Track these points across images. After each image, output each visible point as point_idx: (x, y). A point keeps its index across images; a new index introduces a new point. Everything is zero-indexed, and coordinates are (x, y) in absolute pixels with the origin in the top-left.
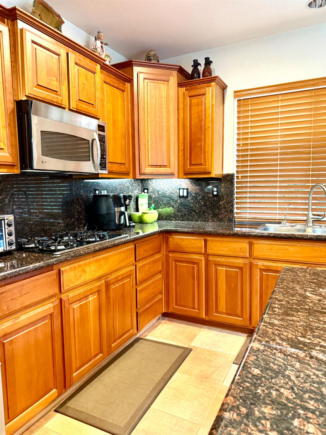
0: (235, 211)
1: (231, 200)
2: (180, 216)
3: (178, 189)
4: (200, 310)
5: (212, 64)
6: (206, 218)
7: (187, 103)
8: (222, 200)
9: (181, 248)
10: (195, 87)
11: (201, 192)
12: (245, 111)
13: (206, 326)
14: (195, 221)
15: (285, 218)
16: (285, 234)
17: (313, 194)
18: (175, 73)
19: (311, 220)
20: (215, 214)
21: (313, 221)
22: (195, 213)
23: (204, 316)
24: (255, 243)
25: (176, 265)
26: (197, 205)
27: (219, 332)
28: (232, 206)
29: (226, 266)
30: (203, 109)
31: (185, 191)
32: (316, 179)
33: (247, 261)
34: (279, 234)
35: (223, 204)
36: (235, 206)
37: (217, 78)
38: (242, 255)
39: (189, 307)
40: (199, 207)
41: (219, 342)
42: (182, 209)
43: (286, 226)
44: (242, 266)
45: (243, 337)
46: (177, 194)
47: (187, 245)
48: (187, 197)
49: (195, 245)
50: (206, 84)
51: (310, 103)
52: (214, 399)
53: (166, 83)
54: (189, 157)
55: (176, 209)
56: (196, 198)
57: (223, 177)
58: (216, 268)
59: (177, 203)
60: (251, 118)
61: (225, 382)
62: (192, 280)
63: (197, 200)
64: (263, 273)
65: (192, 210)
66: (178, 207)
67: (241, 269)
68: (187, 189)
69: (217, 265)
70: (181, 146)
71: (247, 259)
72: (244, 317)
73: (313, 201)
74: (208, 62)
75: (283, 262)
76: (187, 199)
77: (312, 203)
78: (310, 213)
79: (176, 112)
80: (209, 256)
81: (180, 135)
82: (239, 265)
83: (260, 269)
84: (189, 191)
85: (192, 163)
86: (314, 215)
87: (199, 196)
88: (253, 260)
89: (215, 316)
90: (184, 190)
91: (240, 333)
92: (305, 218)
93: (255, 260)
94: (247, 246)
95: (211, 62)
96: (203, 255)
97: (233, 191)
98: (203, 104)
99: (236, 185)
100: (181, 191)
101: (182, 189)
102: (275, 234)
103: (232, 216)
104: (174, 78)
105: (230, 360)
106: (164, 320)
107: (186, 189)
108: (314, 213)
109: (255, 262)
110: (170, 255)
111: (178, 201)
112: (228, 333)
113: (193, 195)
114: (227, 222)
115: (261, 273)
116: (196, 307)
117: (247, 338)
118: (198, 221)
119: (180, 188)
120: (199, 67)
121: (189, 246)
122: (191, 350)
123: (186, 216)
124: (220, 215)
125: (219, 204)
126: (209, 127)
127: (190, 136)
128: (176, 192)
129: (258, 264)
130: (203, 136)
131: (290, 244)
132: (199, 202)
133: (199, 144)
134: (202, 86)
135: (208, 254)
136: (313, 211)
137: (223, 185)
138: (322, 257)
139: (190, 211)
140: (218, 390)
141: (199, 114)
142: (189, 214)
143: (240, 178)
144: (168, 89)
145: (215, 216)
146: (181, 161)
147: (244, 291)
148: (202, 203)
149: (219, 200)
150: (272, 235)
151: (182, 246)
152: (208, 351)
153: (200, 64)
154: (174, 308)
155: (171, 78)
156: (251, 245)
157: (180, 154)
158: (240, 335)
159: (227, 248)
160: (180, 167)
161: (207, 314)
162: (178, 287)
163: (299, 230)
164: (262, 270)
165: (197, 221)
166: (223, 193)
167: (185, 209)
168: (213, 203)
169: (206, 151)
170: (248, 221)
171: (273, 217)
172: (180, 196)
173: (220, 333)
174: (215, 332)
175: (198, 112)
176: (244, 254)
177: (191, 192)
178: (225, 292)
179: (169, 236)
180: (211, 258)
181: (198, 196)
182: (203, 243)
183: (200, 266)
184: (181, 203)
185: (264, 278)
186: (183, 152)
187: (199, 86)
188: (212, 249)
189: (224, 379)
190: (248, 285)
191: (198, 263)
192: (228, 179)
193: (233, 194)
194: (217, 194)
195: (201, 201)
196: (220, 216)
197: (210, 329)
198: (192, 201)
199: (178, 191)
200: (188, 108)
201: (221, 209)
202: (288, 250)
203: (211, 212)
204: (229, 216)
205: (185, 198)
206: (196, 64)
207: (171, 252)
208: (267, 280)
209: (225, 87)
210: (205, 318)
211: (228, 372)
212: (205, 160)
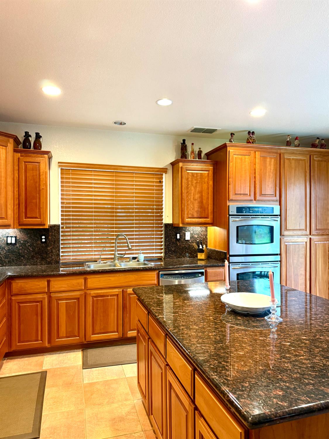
0: (61, 254)
1: (58, 246)
2: (7, 262)
3: (5, 237)
4: (43, 340)
5: (41, 138)
6: (34, 262)
7: (23, 167)
8: (49, 246)
9: (25, 290)
10: (30, 155)
11: (30, 239)
12: (67, 178)
13: (46, 354)
14: (24, 265)
15: (100, 257)
16: (109, 269)
17: (118, 240)
18: (11, 140)
19: (117, 257)
20: (43, 258)
21: (118, 258)
22: (24, 258)
23: (47, 345)
24: (89, 278)
25: (19, 307)
26: (26, 251)
27: (59, 354)
28: (59, 250)
29: (67, 299)
30: (38, 174)
31: (14, 239)
32: (118, 230)
33: (82, 292)
34: (105, 269)
35: (51, 249)
36: (61, 250)
37: (50, 153)
38: (79, 288)
39: (32, 341)
40: (27, 253)
41: (64, 361)
42: (10, 256)
43: (101, 263)
44: (78, 297)
45: (80, 352)
46: (5, 242)
47: (32, 287)
48: (15, 244)
49: (38, 287)
50: (40, 155)
51: (113, 180)
52: (83, 392)
53: (4, 147)
54: (24, 211)
55: (3, 255)
56: (25, 244)
57: (50, 227)
58: (57, 302)
59: (4, 250)
60: (72, 184)
61: (84, 381)
62: (35, 317)
63: (26, 246)
64: (94, 299)
65: (21, 256)
66: (5, 254)
67: (78, 299)
68: (16, 237)
69: (59, 299)
70: (16, 201)
71: (82, 291)
72: (81, 335)
73: (118, 245)
74: (38, 136)
75: (107, 289)
76: (16, 246)
77: (117, 246)
78: (116, 253)
79: (13, 172)
80: (51, 293)
81: (15, 192)
82: (76, 297)
83: (92, 297)
84: (18, 239)
85: (28, 216)
86: (118, 254)
87: (28, 243)
88: (86, 290)
89: (57, 341)
90: (12, 238)
91: (76, 350)
92: (113, 256)
93: (88, 290)
94: (83, 281)
95: (41, 137)
96: (46, 294)
97: (59, 238)
98: (38, 170)
99: (61, 234)
100: (9, 239)
101: (10, 237)
102: (103, 270)
103: (58, 259)
104: (11, 145)
105: (79, 368)
106: (5, 360)
107: (14, 237)
108: (119, 252)
109: (88, 292)
110: (13, 298)
111: (6, 248)
112: (67, 353)
113: (22, 242)
114: (55, 264)
115: (93, 300)
116: (39, 339)
117: (82, 352)
118: (27, 265)
119: (8, 236)
120: (30, 138)
121: (32, 288)
122: (46, 372)
123: (14, 261)
124: (48, 258)
125: (47, 249)
126: (43, 189)
127: (26, 194)
128: (4, 240)
129: (90, 293)
130: (38, 195)
131: (111, 276)
132: (28, 248)
133: (34, 201)
134: (36, 155)
135: (50, 292)
136: (118, 251)
137: (51, 234)
138: (131, 282)
139: (18, 257)
140: (83, 387)
141: (34, 177)
142: (17, 260)
143: (65, 228)
144: (6, 153)
145: (43, 260)
146: (16, 213)
147: (80, 316)
148: (31, 249)
149: (47, 247)
150: (100, 271)
151: (26, 289)
152: (60, 368)
153: (30, 136)
154: (17, 345)
155: (9, 144)
156: (86, 280)
157: (15, 208)
158: (76, 352)
159: (67, 285)
160: (15, 219)
161: (49, 342)
162: (22, 326)
163: (110, 266)
164: (93, 297)
165: (25, 265)
166: (50, 240)
167: (13, 255)
168: (41, 249)
169: (41, 207)
170: (72, 262)
171: (90, 257)
172: (7, 244)
173: (61, 354)
174: (56, 355)
175: (33, 176)
176: (80, 287)
177: (19, 239)
178: (65, 321)
179: (12, 282)
180: (53, 295)
181: (26, 243)
182: (46, 283)
183: (43, 303)
184: (9, 250)
185: (95, 302)
186: (18, 206)
187: (33, 155)
188: (54, 287)
189: (83, 380)
190: (83, 311)
191: (42, 301)
192: (56, 228)
193: (59, 241)
194: (45, 241)
195: (29, 247)
196: (48, 260)
197: (50, 354)
198: (21, 248)
199: (5, 239)
200: (24, 171)
201: (49, 254)
202: (110, 279)
203: (39, 256)
204: (56, 259)
205: (13, 245)
206: (27, 135)
207: (13, 296)
208: (97, 303)
209: (51, 156)
210: (47, 346)
211: (83, 375)
212: (40, 214)
